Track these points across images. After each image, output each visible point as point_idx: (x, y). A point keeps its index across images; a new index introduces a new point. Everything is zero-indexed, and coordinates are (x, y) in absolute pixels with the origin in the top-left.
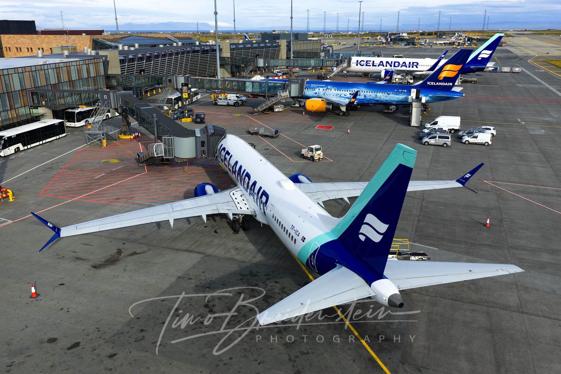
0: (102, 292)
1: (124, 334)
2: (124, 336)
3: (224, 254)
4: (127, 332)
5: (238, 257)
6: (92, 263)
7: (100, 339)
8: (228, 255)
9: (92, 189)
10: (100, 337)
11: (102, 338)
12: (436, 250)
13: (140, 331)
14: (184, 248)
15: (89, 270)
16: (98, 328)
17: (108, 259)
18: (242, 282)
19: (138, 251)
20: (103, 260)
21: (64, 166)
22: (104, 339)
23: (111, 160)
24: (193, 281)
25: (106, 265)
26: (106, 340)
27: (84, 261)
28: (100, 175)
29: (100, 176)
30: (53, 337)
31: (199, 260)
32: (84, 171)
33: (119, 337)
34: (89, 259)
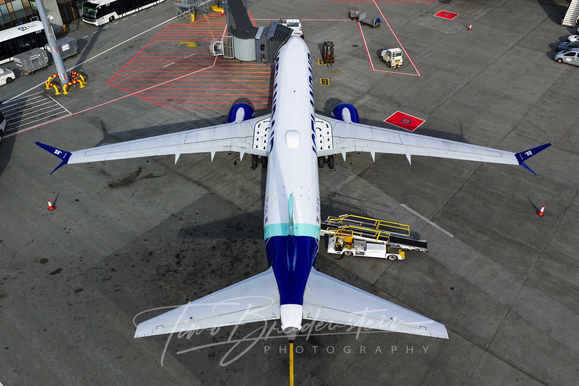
0: (103, 217)
1: (98, 270)
2: (96, 272)
3: (228, 194)
4: (101, 268)
5: (237, 202)
6: (110, 180)
7: (78, 269)
8: (230, 197)
9: (154, 83)
10: (79, 268)
11: (81, 269)
12: (450, 237)
13: (111, 269)
14: (196, 179)
15: (105, 188)
16: (82, 258)
17: (126, 179)
18: (224, 234)
19: (156, 173)
20: (121, 179)
21: (144, 46)
22: (81, 271)
23: (189, 43)
24: (182, 222)
25: (121, 185)
26: (82, 272)
27: (106, 177)
28: (170, 63)
29: (169, 65)
30: (46, 258)
31: (200, 197)
32: (158, 55)
33: (93, 272)
34: (110, 175)
